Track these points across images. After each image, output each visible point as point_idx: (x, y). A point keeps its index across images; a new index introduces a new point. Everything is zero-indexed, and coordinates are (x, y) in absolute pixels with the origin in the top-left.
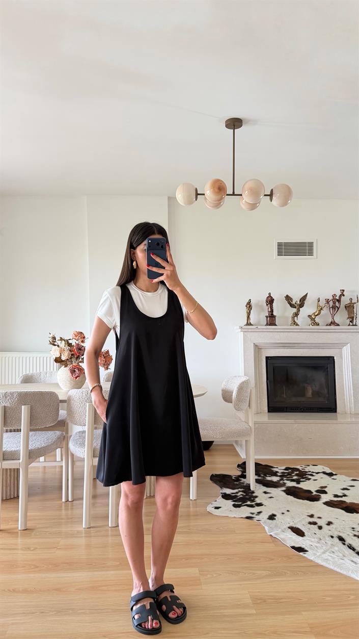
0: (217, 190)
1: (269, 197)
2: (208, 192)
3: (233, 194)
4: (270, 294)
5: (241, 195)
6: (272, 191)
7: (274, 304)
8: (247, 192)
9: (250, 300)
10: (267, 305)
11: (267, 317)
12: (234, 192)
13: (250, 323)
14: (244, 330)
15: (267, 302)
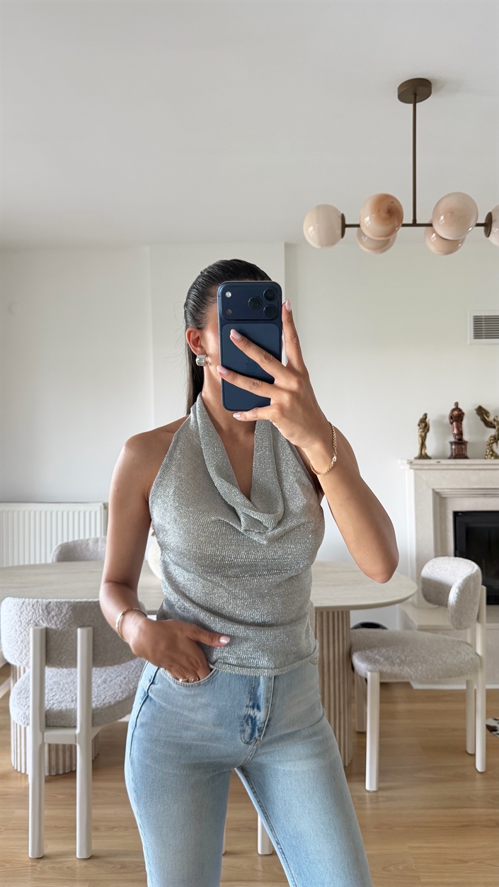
0: (384, 215)
1: (483, 228)
2: (367, 219)
3: (414, 224)
4: (457, 404)
5: (430, 225)
6: (490, 217)
7: (465, 422)
8: (442, 218)
9: (426, 415)
10: (452, 423)
11: (452, 443)
12: (415, 220)
13: (426, 454)
14: (416, 467)
15: (451, 418)
